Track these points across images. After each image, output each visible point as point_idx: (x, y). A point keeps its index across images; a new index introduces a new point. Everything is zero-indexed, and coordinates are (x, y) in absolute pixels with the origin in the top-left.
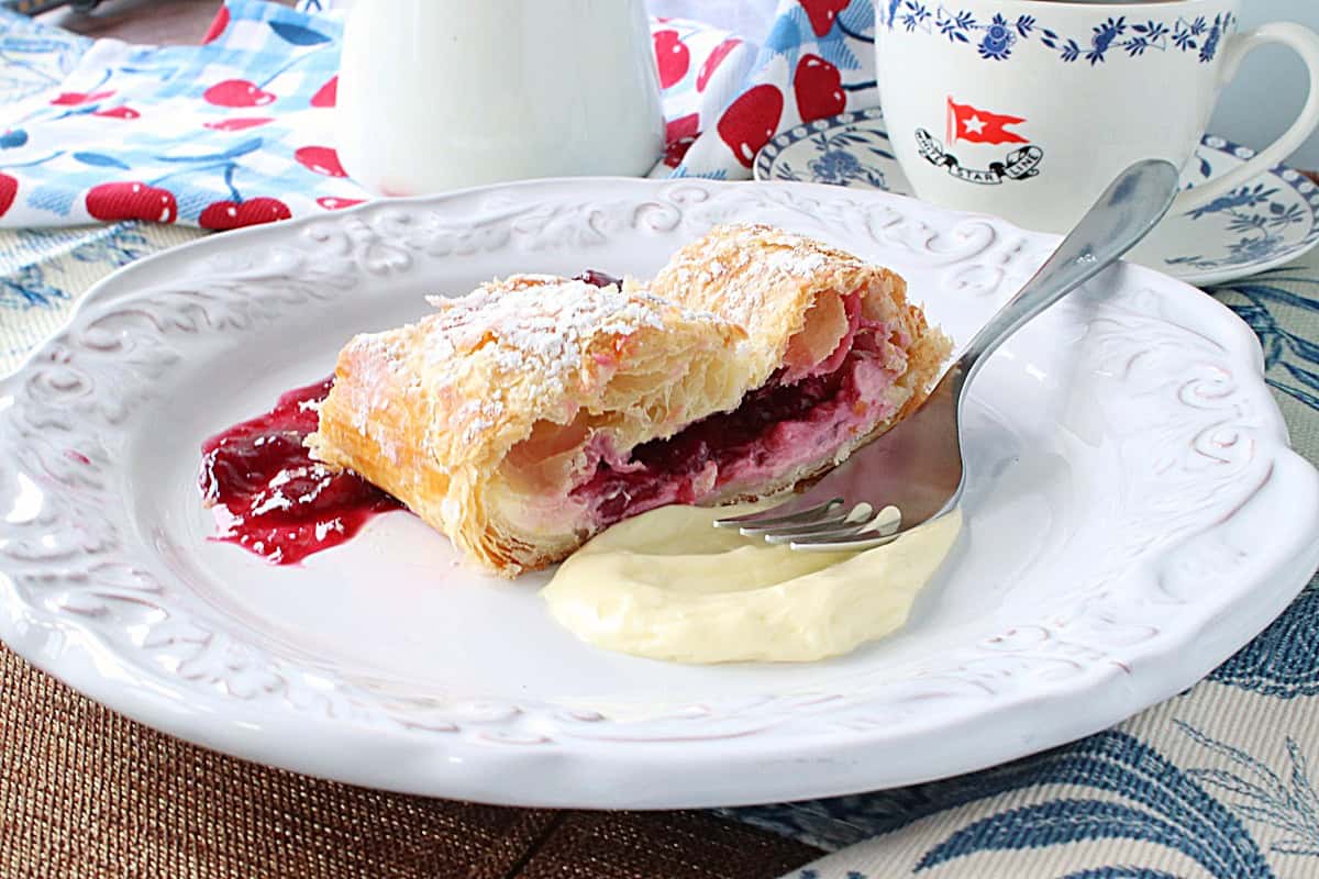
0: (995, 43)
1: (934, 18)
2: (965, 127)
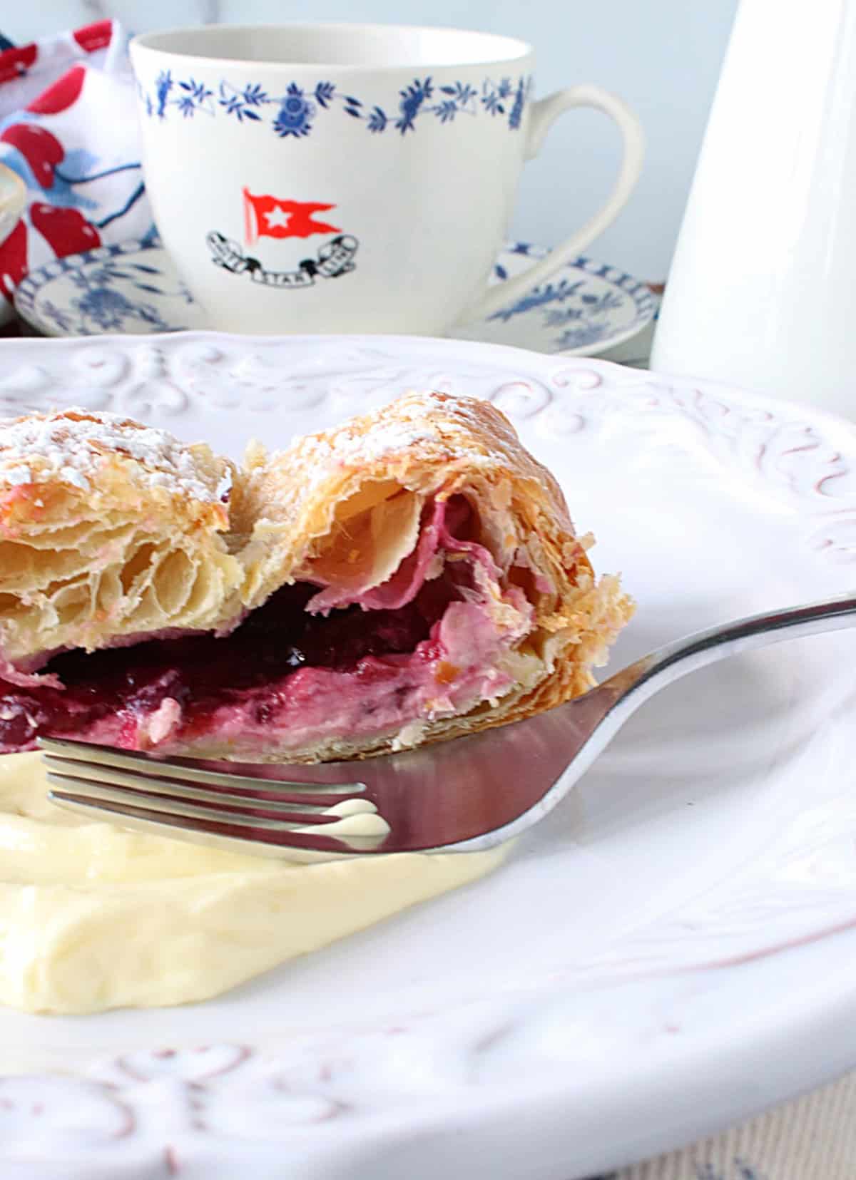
0: (292, 118)
1: (217, 97)
2: (266, 221)
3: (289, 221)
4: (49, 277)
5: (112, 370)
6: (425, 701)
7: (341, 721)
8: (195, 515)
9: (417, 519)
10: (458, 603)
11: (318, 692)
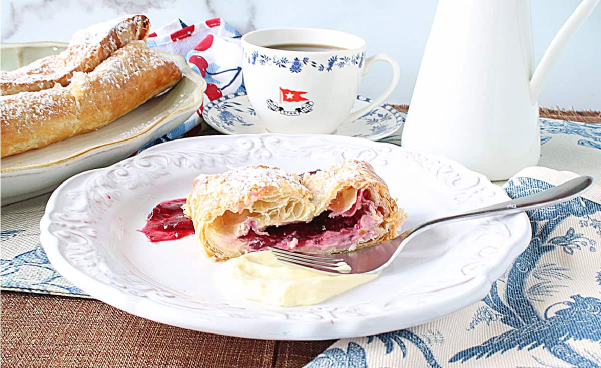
0: (296, 67)
1: (272, 60)
2: (286, 96)
3: (293, 97)
4: (210, 108)
5: (249, 145)
6: (356, 239)
7: (336, 244)
8: (304, 194)
9: (356, 195)
10: (365, 215)
11: (331, 237)
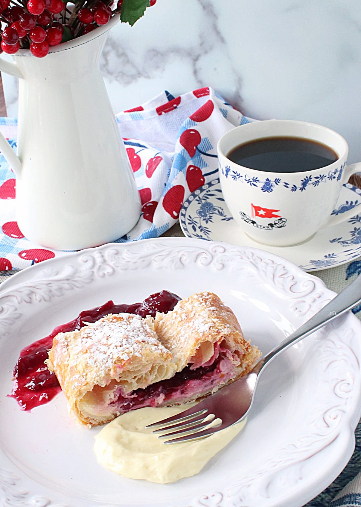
6: (218, 382)
7: (201, 390)
8: (165, 357)
9: (213, 347)
10: (223, 360)
11: (194, 385)
